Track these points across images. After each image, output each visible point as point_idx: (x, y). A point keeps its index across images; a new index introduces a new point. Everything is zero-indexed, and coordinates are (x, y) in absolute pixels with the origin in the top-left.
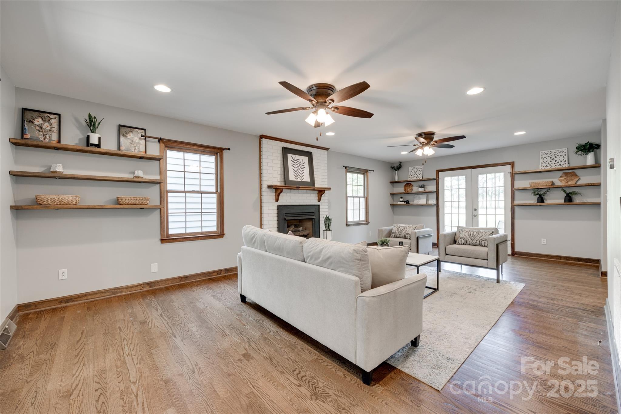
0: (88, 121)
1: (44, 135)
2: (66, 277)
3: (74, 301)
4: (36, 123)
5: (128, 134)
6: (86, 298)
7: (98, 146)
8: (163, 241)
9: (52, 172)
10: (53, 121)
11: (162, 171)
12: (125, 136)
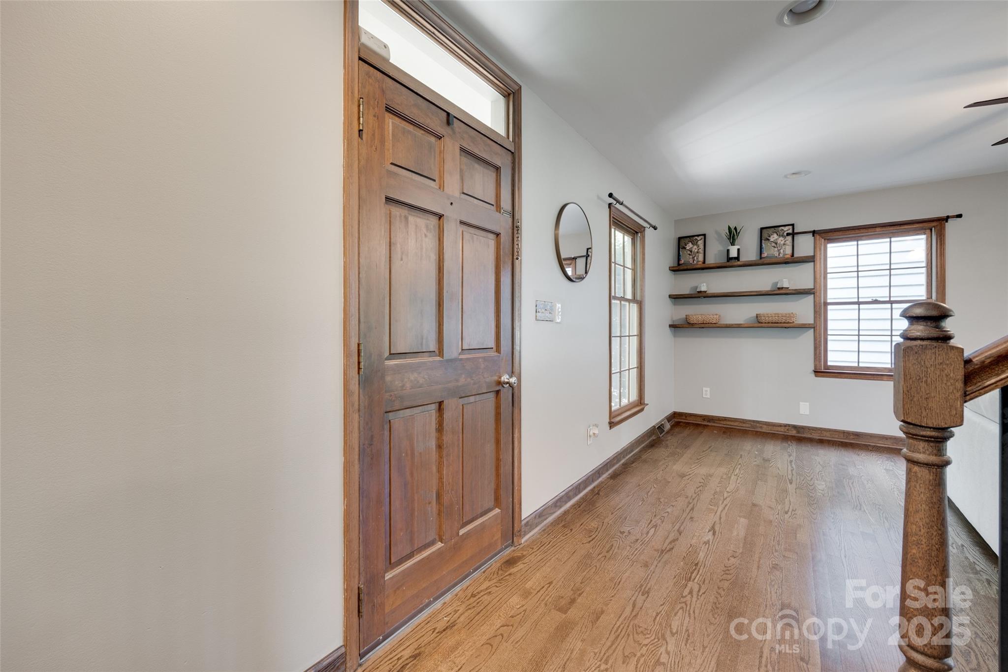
0: (728, 234)
2: (708, 396)
3: (714, 422)
4: (688, 248)
5: (772, 236)
6: (725, 423)
7: (737, 258)
8: (817, 373)
9: (698, 292)
10: (699, 243)
11: (818, 276)
12: (769, 240)
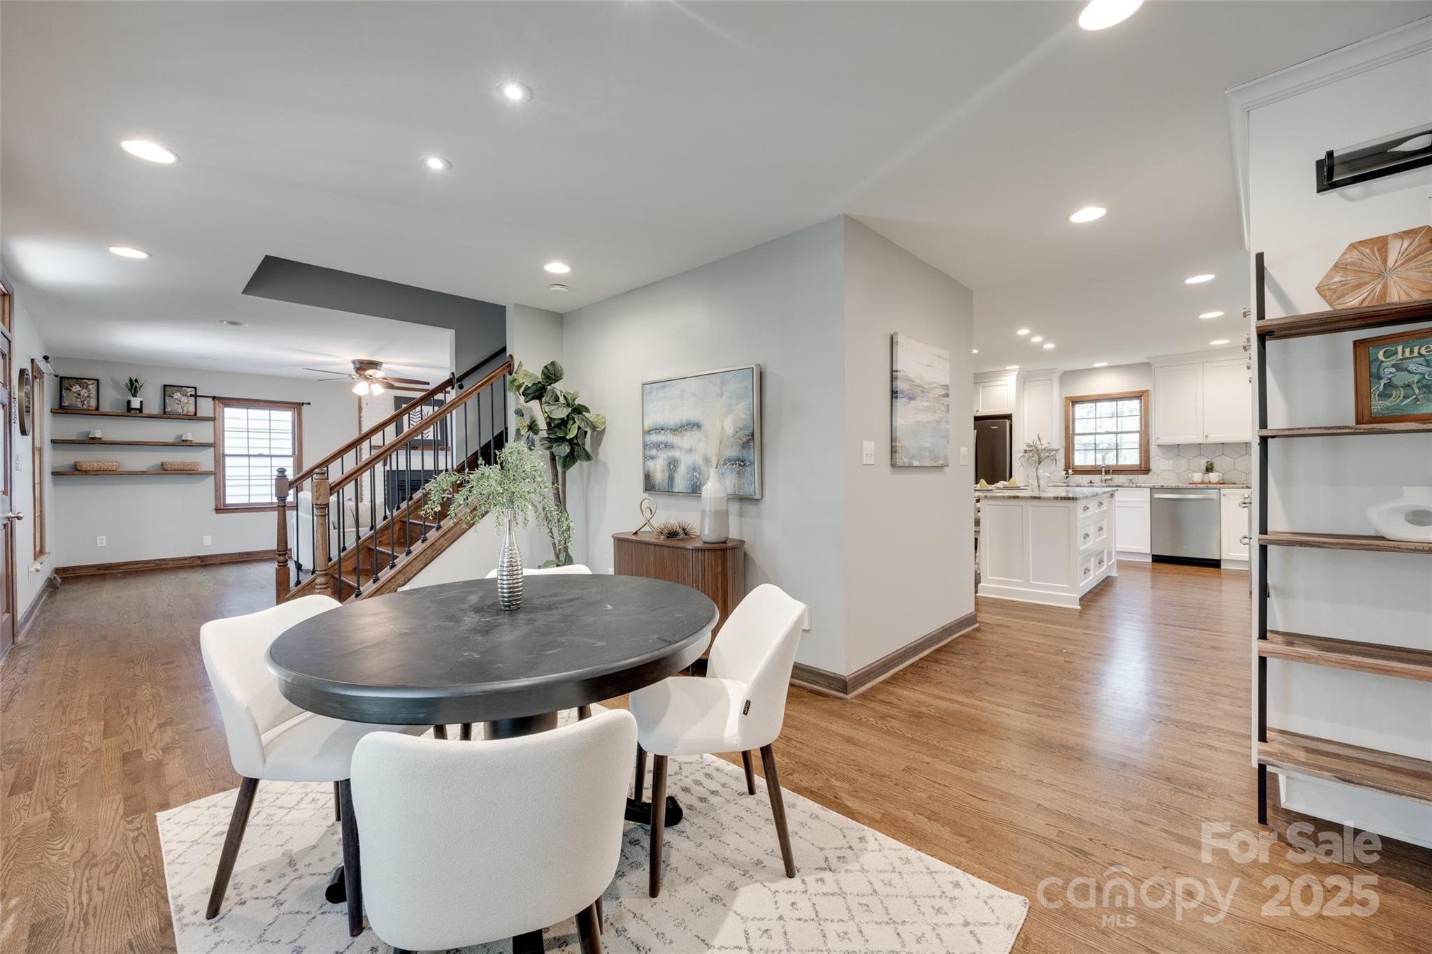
0: (129, 385)
1: (82, 402)
2: (104, 544)
3: (113, 569)
4: (74, 390)
5: (175, 394)
6: (126, 567)
7: (141, 410)
8: (218, 510)
9: (91, 438)
10: (90, 387)
11: (217, 432)
12: (172, 397)
